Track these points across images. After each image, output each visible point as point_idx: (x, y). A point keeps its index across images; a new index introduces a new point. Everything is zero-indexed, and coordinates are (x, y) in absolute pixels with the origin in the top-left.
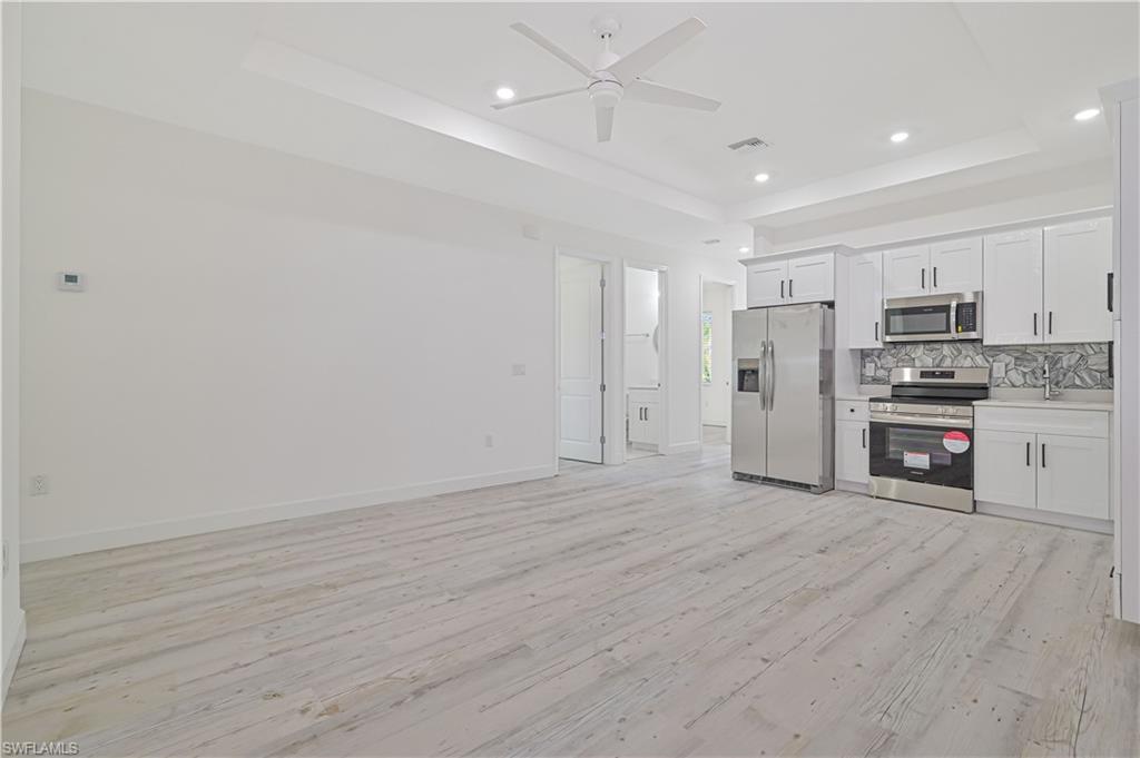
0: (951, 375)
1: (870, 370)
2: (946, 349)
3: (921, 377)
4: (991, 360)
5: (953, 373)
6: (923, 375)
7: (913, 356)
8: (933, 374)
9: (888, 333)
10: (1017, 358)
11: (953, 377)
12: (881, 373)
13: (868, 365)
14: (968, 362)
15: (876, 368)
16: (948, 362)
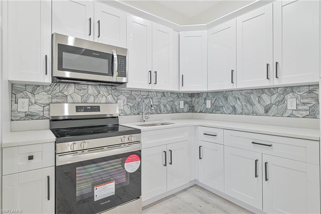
0: (97, 109)
1: (23, 105)
2: (91, 89)
3: (77, 111)
4: (116, 98)
5: (99, 107)
6: (78, 109)
7: (66, 93)
8: (86, 109)
9: (60, 68)
10: (127, 98)
11: (99, 111)
12: (36, 109)
13: (20, 101)
14: (103, 100)
15: (31, 104)
16: (91, 100)
